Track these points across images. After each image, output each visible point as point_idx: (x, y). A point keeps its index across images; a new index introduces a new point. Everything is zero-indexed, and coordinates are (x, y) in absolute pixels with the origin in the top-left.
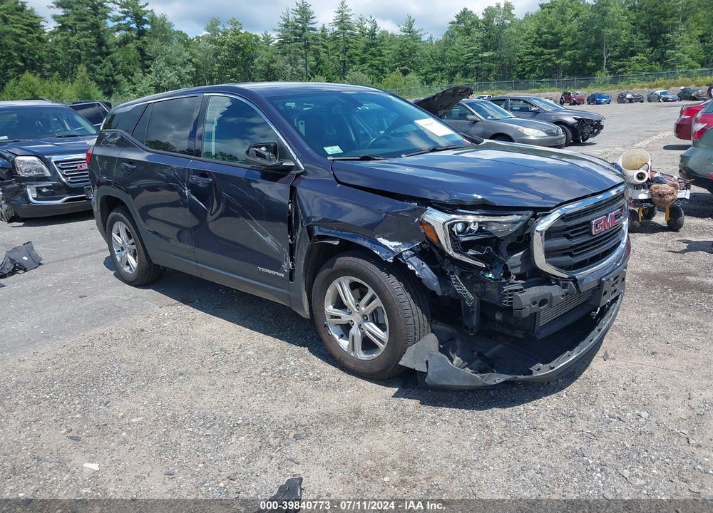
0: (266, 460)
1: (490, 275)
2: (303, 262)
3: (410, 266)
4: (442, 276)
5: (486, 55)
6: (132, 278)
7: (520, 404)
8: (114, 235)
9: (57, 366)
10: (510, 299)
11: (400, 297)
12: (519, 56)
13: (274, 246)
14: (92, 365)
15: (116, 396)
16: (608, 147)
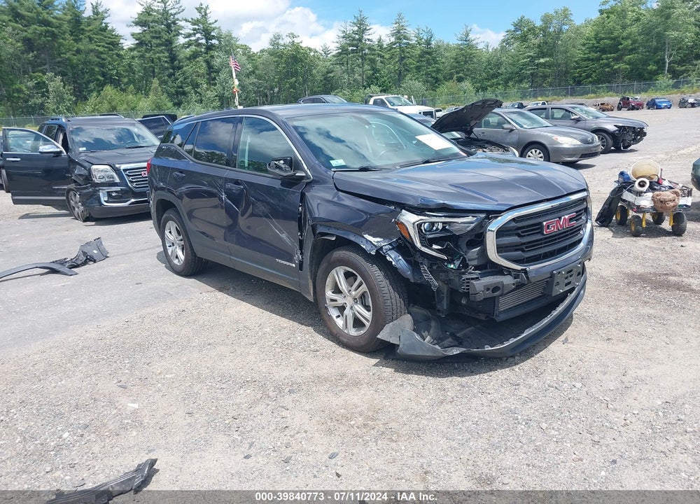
0: (265, 406)
1: (452, 266)
2: (309, 254)
3: (388, 258)
4: (414, 265)
5: (542, 60)
6: (179, 269)
7: (476, 374)
8: (167, 232)
9: (114, 336)
10: (467, 286)
11: (380, 283)
12: (576, 62)
13: (287, 240)
14: (140, 336)
15: (156, 358)
16: (648, 155)
